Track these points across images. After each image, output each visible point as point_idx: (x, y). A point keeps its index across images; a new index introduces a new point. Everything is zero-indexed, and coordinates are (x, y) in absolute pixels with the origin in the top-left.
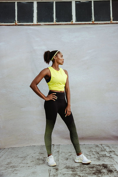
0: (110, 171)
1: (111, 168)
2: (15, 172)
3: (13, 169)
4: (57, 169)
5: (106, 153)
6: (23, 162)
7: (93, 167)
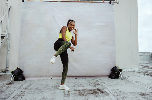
0: (103, 92)
1: (103, 91)
2: (42, 92)
3: (41, 91)
4: (69, 91)
5: (99, 83)
6: (47, 87)
7: (92, 90)
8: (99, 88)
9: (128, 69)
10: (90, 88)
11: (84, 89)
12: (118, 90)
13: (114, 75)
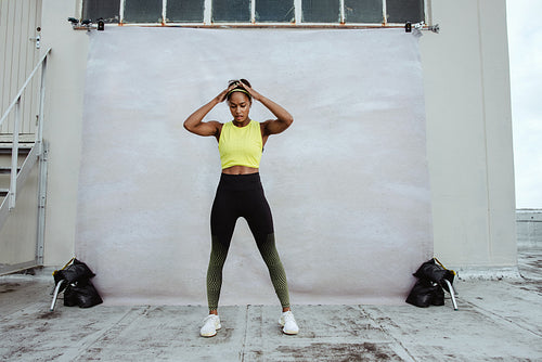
1: (384, 351)
3: (158, 350)
4: (259, 353)
5: (370, 321)
6: (180, 337)
7: (343, 349)
8: (371, 342)
9: (477, 269)
10: (336, 340)
11: (314, 346)
12: (441, 348)
13: (426, 293)
